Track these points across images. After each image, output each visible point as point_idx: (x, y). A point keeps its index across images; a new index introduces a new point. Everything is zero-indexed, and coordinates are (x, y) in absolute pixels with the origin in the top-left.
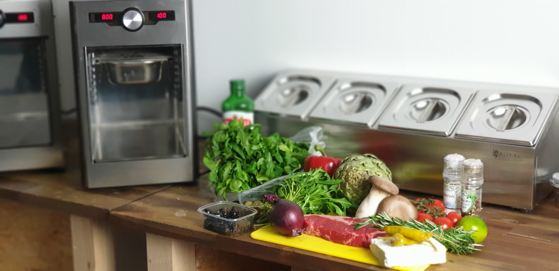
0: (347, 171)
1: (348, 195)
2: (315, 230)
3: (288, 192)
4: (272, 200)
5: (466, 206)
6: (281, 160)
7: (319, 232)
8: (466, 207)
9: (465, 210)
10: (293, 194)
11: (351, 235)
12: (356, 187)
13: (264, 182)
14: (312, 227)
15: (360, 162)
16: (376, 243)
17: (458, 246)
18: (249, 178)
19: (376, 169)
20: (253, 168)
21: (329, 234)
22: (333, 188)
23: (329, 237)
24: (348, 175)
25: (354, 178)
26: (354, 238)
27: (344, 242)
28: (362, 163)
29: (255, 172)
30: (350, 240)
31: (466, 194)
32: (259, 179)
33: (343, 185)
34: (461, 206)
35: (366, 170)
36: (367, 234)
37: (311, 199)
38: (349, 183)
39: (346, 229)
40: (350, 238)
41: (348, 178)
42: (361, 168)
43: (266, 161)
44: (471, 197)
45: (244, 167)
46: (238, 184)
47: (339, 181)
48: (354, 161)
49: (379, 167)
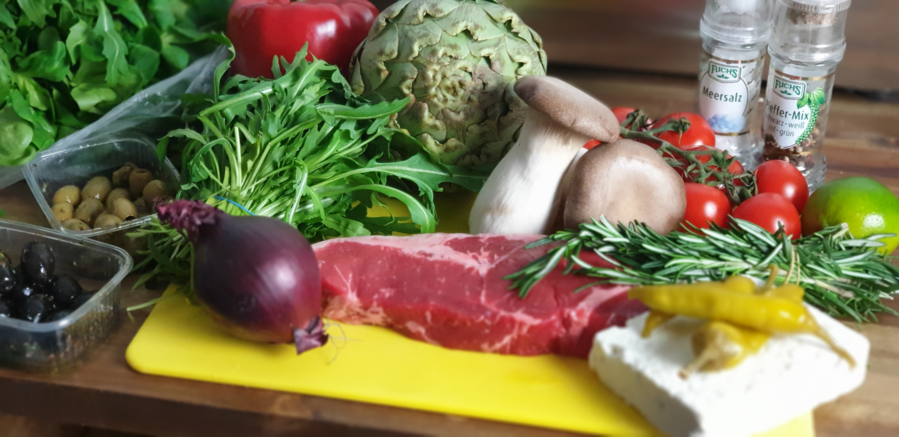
0: (415, 62)
1: (432, 145)
2: (366, 308)
5: (791, 130)
7: (382, 314)
8: (790, 134)
9: (787, 142)
11: (512, 321)
12: (460, 117)
13: (104, 108)
14: (352, 297)
15: (454, 25)
18: (45, 98)
19: (510, 44)
20: (57, 65)
21: (424, 322)
22: (377, 129)
23: (422, 330)
24: (423, 76)
25: (448, 89)
26: (525, 330)
27: (485, 346)
28: (461, 27)
29: (63, 74)
30: (507, 340)
32: (86, 101)
33: (411, 116)
35: (485, 53)
36: (567, 311)
38: (432, 106)
39: (483, 299)
40: (509, 332)
41: (426, 89)
42: (465, 48)
43: (96, 31)
44: (809, 101)
47: (399, 104)
48: (429, 22)
49: (516, 34)
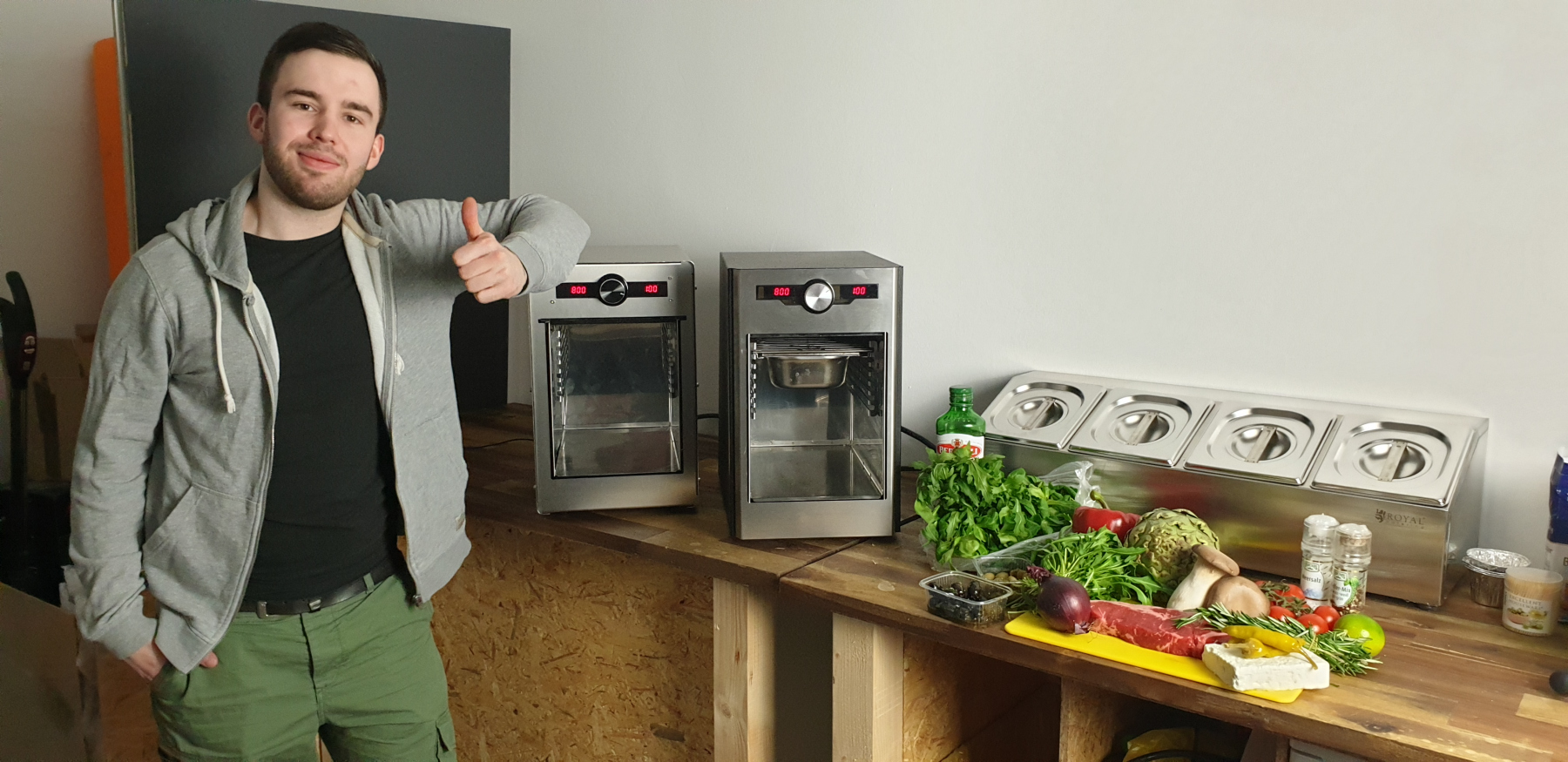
0: (1151, 535)
1: (1155, 572)
2: (1109, 625)
3: (1059, 563)
4: (1040, 575)
5: (1342, 597)
6: (1033, 512)
7: (1116, 629)
8: (1342, 599)
9: (1341, 603)
10: (1067, 566)
11: (1171, 636)
12: (1168, 561)
13: (1010, 544)
14: (1104, 620)
15: (1172, 521)
16: (1215, 652)
17: (1342, 661)
18: (986, 537)
19: (1199, 534)
20: (994, 522)
21: (1133, 634)
22: (1130, 561)
23: (1132, 638)
24: (1154, 540)
25: (1164, 547)
26: (1176, 641)
27: (1158, 647)
28: (1175, 523)
29: (996, 527)
30: (1168, 645)
31: (1342, 579)
32: (1004, 540)
33: (1146, 557)
34: (1334, 596)
35: (1184, 534)
36: (1196, 636)
37: (1096, 577)
38: (1156, 554)
39: (1160, 627)
40: (1169, 641)
41: (1154, 546)
42: (1175, 531)
43: (1013, 511)
44: (1350, 583)
45: (979, 520)
46: (974, 546)
47: (1140, 550)
48: (1161, 520)
49: (1202, 531)
